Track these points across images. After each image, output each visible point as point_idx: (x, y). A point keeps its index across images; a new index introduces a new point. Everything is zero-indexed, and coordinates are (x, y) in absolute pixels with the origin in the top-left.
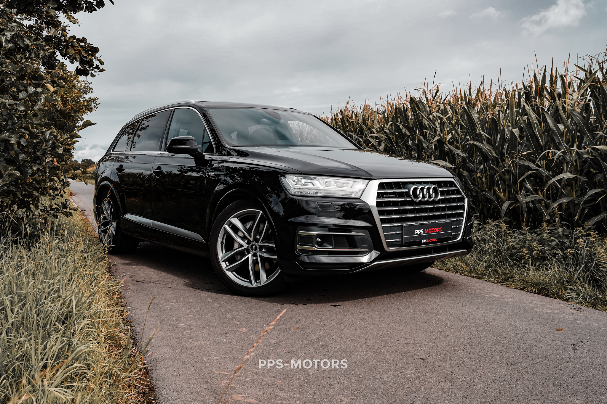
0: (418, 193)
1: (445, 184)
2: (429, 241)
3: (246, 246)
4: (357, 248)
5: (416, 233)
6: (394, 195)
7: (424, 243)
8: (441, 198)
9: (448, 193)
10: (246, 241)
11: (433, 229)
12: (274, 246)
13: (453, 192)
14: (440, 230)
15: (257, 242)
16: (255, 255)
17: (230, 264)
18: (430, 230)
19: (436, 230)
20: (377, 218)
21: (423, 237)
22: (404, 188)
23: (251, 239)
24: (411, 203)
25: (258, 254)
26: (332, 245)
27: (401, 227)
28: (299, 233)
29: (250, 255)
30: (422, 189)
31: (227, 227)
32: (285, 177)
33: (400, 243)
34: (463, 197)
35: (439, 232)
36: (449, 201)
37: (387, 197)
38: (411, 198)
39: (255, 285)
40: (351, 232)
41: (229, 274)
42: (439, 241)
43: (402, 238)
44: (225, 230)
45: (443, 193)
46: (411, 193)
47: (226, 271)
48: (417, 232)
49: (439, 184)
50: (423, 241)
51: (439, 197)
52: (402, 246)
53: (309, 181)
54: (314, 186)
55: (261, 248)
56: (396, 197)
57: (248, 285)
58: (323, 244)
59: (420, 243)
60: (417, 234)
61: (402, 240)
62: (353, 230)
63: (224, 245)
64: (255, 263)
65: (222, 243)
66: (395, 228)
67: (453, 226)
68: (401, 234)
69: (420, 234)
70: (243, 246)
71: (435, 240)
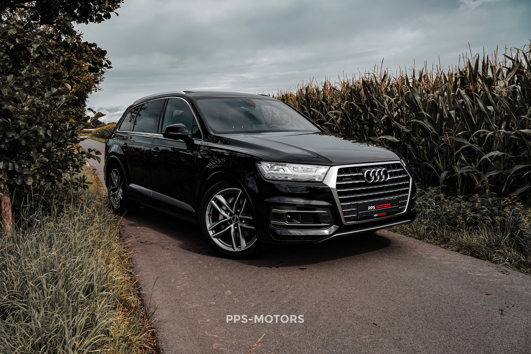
0: (371, 175)
1: (394, 166)
2: (380, 215)
3: (229, 218)
4: (320, 223)
5: (369, 209)
6: (351, 179)
7: (376, 217)
8: (390, 179)
9: (396, 174)
10: (229, 214)
11: (383, 205)
12: (251, 218)
13: (400, 173)
14: (389, 205)
15: (238, 215)
16: (236, 225)
17: (216, 232)
18: (381, 206)
19: (385, 206)
20: (337, 198)
21: (375, 212)
22: (359, 172)
23: (233, 212)
24: (365, 184)
25: (239, 224)
26: (299, 221)
27: (356, 205)
28: (273, 211)
29: (232, 226)
30: (374, 172)
31: (213, 202)
32: (260, 163)
33: (356, 218)
34: (408, 176)
35: (388, 207)
36: (396, 180)
37: (345, 181)
38: (365, 180)
39: (236, 250)
40: (315, 210)
41: (216, 240)
42: (388, 214)
43: (358, 213)
44: (212, 204)
45: (391, 174)
46: (365, 176)
47: (213, 238)
48: (370, 208)
49: (388, 166)
50: (375, 215)
51: (389, 178)
52: (357, 220)
53: (280, 167)
54: (284, 171)
55: (241, 220)
56: (353, 180)
57: (231, 249)
58: (292, 220)
59: (373, 217)
60: (370, 210)
61: (357, 215)
62: (317, 209)
63: (211, 217)
64: (236, 231)
65: (209, 215)
66: (352, 206)
67: (400, 201)
68: (356, 211)
69: (372, 209)
70: (227, 218)
71: (385, 214)
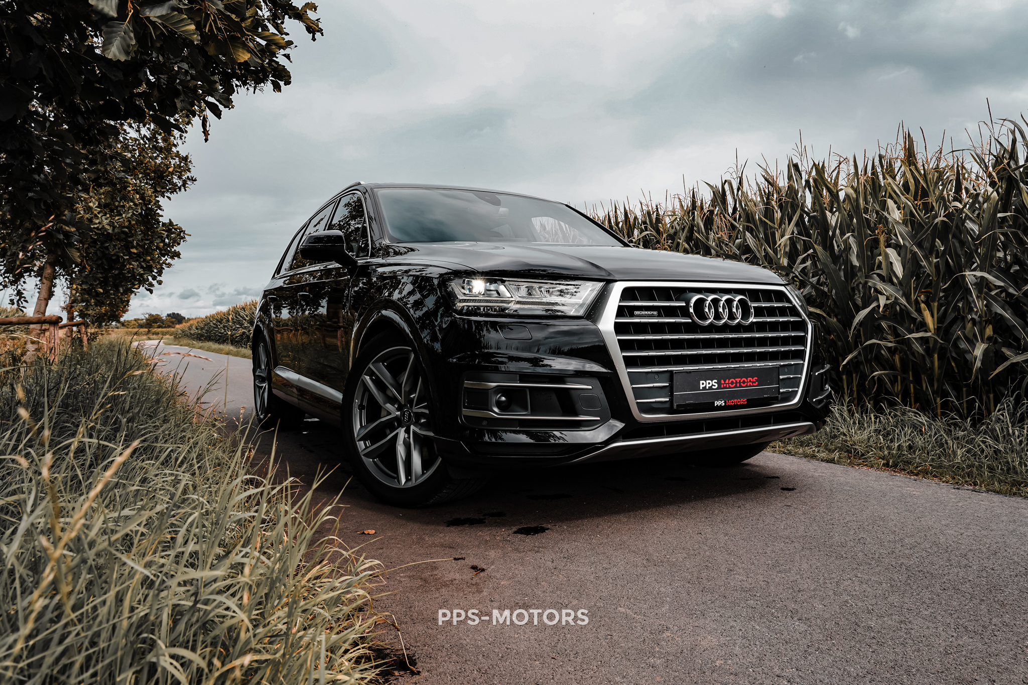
0: (706, 309)
1: (768, 295)
2: (729, 403)
3: (394, 413)
4: (577, 415)
5: (701, 386)
6: (655, 313)
7: (720, 408)
8: (755, 320)
9: (771, 312)
10: (395, 405)
11: (738, 380)
13: (782, 312)
14: (753, 382)
16: (407, 430)
17: (371, 444)
18: (732, 383)
19: (744, 382)
20: (617, 355)
21: (718, 396)
22: (678, 300)
24: (692, 328)
25: (413, 428)
26: (526, 409)
27: (668, 375)
28: (465, 385)
29: (400, 430)
31: (367, 379)
33: (667, 405)
34: (804, 321)
35: (751, 385)
36: (774, 327)
38: (691, 319)
39: (404, 484)
40: (564, 383)
41: (369, 462)
42: (751, 403)
43: (672, 396)
44: (364, 383)
45: (759, 312)
46: (691, 310)
47: (363, 457)
48: (703, 384)
49: (755, 295)
50: (717, 403)
51: (752, 319)
52: (671, 411)
55: (418, 417)
56: (659, 316)
58: (509, 405)
59: (711, 407)
60: (704, 388)
61: (671, 401)
62: (568, 379)
63: (363, 411)
65: (360, 407)
66: (656, 376)
67: (782, 375)
68: (668, 389)
69: (710, 388)
70: (390, 414)
71: (743, 401)
